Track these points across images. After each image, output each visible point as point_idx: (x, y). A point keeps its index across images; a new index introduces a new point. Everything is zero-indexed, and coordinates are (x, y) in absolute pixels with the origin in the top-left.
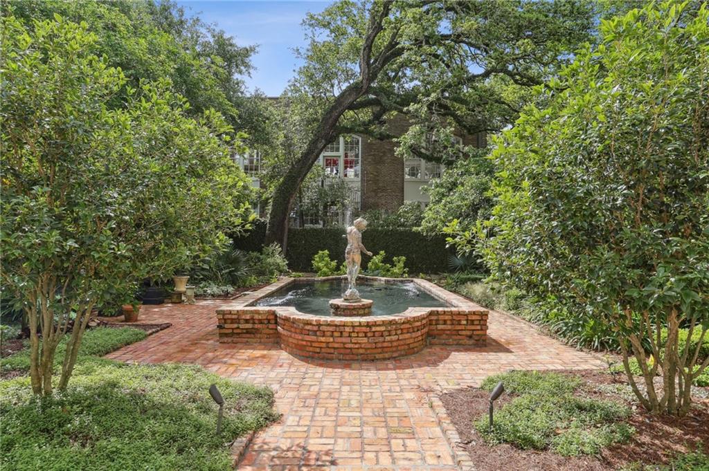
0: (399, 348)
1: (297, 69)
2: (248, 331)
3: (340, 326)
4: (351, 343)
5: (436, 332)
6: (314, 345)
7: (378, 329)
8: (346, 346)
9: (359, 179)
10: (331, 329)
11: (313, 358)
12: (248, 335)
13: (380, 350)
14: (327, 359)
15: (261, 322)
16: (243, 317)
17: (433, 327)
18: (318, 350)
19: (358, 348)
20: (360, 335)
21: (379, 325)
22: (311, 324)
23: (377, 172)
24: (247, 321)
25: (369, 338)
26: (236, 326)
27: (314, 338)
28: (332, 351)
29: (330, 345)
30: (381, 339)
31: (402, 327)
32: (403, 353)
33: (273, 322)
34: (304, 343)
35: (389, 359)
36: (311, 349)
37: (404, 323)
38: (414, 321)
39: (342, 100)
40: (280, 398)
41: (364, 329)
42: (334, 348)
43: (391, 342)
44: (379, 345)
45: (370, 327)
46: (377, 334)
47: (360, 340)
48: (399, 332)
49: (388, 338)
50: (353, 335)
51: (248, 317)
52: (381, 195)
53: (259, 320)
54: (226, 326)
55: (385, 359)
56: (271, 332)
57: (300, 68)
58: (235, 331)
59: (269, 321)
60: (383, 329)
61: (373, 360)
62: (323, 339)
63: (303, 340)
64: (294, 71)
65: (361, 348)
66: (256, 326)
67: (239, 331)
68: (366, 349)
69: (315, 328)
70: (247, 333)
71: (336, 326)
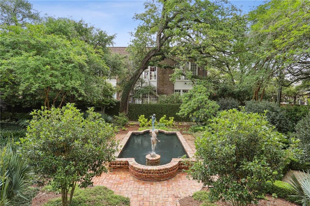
0: (169, 176)
1: (132, 41)
2: (119, 167)
3: (149, 171)
4: (153, 176)
5: (181, 168)
6: (141, 176)
7: (162, 171)
8: (152, 177)
9: (156, 80)
10: (147, 171)
11: (141, 180)
12: (119, 169)
13: (162, 178)
14: (146, 181)
15: (123, 164)
16: (117, 163)
17: (180, 166)
18: (143, 178)
19: (155, 177)
20: (156, 173)
21: (162, 170)
22: (140, 169)
23: (163, 77)
24: (118, 164)
25: (159, 174)
26: (115, 166)
27: (141, 174)
28: (147, 178)
29: (146, 176)
30: (163, 174)
31: (170, 170)
32: (170, 178)
33: (127, 164)
34: (138, 175)
35: (165, 180)
36: (140, 177)
37: (170, 168)
38: (174, 167)
39: (149, 54)
40: (132, 201)
41: (157, 171)
42: (148, 177)
43: (166, 175)
44: (162, 176)
45: (159, 171)
46: (161, 173)
47: (156, 175)
48: (168, 171)
49: (165, 174)
50: (153, 173)
51: (119, 163)
52: (165, 86)
53: (122, 164)
54: (112, 166)
55: (164, 180)
56: (127, 168)
57: (133, 40)
58: (115, 167)
59: (126, 164)
60: (163, 171)
61: (160, 181)
62: (144, 174)
63: (137, 174)
64: (130, 41)
65: (156, 177)
66: (122, 166)
67: (116, 167)
68: (158, 177)
69: (142, 171)
70: (119, 168)
71: (148, 170)
